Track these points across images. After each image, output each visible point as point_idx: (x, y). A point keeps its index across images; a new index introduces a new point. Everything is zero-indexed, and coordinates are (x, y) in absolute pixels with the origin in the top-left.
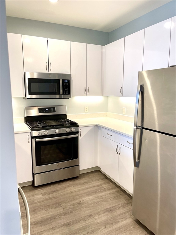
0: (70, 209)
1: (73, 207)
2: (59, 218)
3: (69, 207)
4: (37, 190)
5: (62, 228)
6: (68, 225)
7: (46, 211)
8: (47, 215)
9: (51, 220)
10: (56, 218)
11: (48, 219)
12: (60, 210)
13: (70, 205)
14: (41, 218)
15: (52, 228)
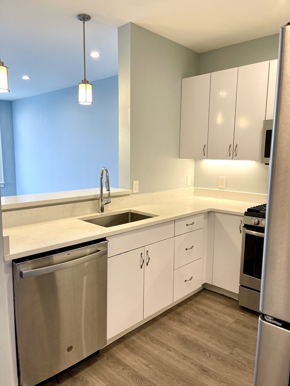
0: (238, 362)
1: (245, 362)
2: (210, 356)
3: (241, 358)
4: (238, 312)
5: (193, 367)
6: (204, 371)
7: (210, 337)
8: (203, 341)
9: (199, 349)
10: (207, 353)
11: (199, 345)
12: (225, 352)
13: (245, 358)
14: (195, 338)
15: (185, 356)
